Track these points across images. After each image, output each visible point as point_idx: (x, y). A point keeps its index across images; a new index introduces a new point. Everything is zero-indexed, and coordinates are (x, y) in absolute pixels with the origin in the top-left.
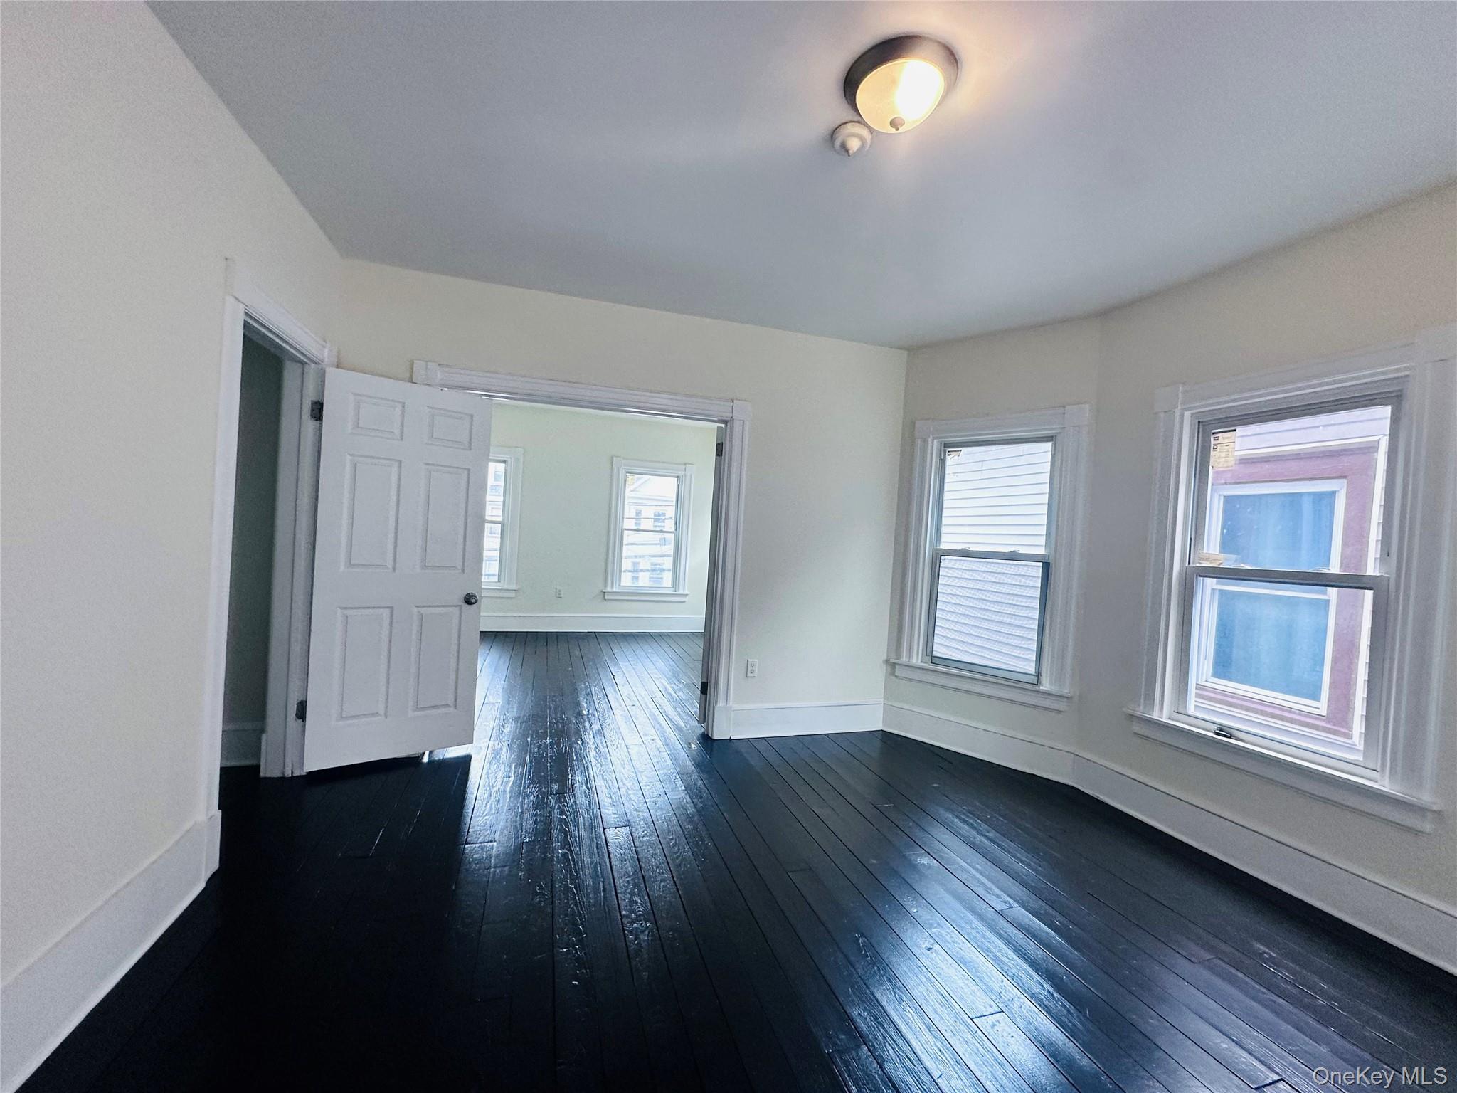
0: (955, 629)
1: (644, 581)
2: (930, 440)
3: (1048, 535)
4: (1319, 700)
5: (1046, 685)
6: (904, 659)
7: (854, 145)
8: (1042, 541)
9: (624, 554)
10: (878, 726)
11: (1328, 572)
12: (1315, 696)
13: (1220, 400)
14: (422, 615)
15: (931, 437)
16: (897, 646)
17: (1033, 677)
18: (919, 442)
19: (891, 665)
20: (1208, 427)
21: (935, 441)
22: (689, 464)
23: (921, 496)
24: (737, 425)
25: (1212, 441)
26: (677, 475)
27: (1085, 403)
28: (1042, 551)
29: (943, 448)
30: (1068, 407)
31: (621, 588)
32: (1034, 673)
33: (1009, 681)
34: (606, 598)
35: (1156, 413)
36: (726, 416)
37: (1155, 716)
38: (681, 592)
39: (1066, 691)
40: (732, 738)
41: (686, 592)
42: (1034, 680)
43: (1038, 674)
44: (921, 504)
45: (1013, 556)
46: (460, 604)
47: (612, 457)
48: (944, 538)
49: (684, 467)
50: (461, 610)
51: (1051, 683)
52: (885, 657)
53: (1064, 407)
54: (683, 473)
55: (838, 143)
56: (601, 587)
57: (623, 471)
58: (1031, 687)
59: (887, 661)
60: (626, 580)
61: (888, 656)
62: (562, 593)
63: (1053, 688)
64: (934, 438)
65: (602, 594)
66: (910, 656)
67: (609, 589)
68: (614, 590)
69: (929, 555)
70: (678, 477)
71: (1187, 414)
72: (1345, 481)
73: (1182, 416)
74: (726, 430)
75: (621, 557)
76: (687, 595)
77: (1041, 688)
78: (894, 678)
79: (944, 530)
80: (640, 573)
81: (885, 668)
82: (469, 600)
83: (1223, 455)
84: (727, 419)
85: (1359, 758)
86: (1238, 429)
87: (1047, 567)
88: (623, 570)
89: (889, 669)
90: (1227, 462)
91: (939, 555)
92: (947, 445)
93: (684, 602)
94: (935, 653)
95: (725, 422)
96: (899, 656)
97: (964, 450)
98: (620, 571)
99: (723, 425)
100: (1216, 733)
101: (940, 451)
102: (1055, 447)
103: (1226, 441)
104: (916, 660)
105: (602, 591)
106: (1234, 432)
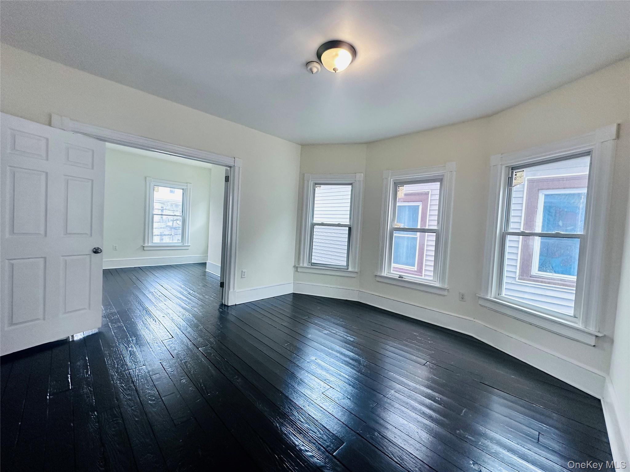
0: (319, 252)
1: (167, 240)
2: (310, 182)
3: (350, 218)
4: (414, 267)
5: (350, 269)
6: (301, 265)
7: (315, 70)
8: (348, 220)
9: (154, 227)
10: (291, 291)
11: (426, 228)
12: (414, 266)
13: (402, 176)
14: (66, 260)
15: (311, 180)
16: (298, 260)
17: (346, 267)
18: (306, 182)
19: (296, 268)
20: (398, 184)
21: (312, 182)
22: (189, 183)
23: (307, 203)
24: (237, 169)
25: (398, 189)
26: (182, 188)
27: (362, 173)
28: (348, 223)
29: (314, 185)
30: (357, 174)
31: (153, 244)
32: (346, 265)
33: (338, 269)
34: (145, 249)
35: (383, 179)
36: (232, 164)
37: (383, 274)
38: (186, 245)
39: (356, 270)
40: (237, 304)
41: (189, 245)
42: (345, 268)
43: (348, 265)
44: (307, 205)
45: (339, 225)
46: (90, 253)
47: (146, 178)
48: (315, 219)
49: (187, 184)
50: (91, 257)
51: (352, 268)
52: (293, 265)
53: (356, 173)
54: (186, 187)
55: (309, 68)
56: (142, 244)
57: (152, 185)
58: (346, 270)
59: (294, 266)
60: (156, 240)
61: (294, 264)
62: (117, 248)
63: (352, 269)
64: (311, 181)
65: (142, 247)
66: (303, 263)
67: (146, 245)
68: (150, 245)
69: (310, 226)
70: (183, 189)
71: (392, 180)
72: (421, 202)
73: (390, 180)
74: (231, 171)
75: (152, 228)
76: (190, 246)
77: (349, 270)
78: (297, 273)
79: (315, 216)
80: (164, 236)
81: (293, 270)
82: (96, 251)
83: (401, 193)
84: (232, 166)
85: (431, 278)
86: (405, 186)
87: (350, 229)
88: (154, 235)
89: (295, 269)
90: (401, 195)
91: (313, 225)
92: (316, 184)
93: (188, 249)
94: (313, 262)
95: (230, 167)
96: (299, 264)
97: (322, 186)
98: (153, 235)
99: (228, 168)
100: (399, 277)
101: (314, 186)
102: (352, 187)
103: (402, 189)
104: (305, 265)
105: (142, 246)
106: (403, 187)
